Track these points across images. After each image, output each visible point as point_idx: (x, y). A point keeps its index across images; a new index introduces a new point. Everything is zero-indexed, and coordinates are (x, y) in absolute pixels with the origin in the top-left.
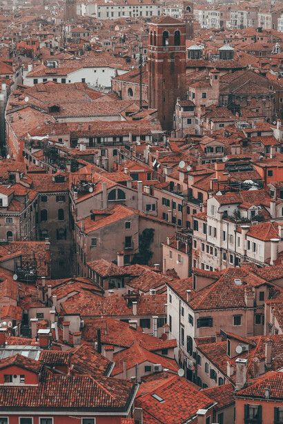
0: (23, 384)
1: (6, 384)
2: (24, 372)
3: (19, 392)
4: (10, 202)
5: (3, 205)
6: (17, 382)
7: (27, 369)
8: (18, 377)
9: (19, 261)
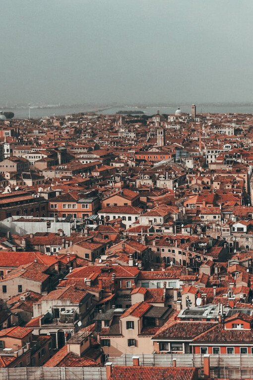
0: (243, 329)
1: (233, 329)
2: (243, 322)
3: (240, 333)
4: (248, 230)
5: (244, 231)
6: (239, 328)
7: (245, 321)
8: (240, 325)
9: (250, 262)
